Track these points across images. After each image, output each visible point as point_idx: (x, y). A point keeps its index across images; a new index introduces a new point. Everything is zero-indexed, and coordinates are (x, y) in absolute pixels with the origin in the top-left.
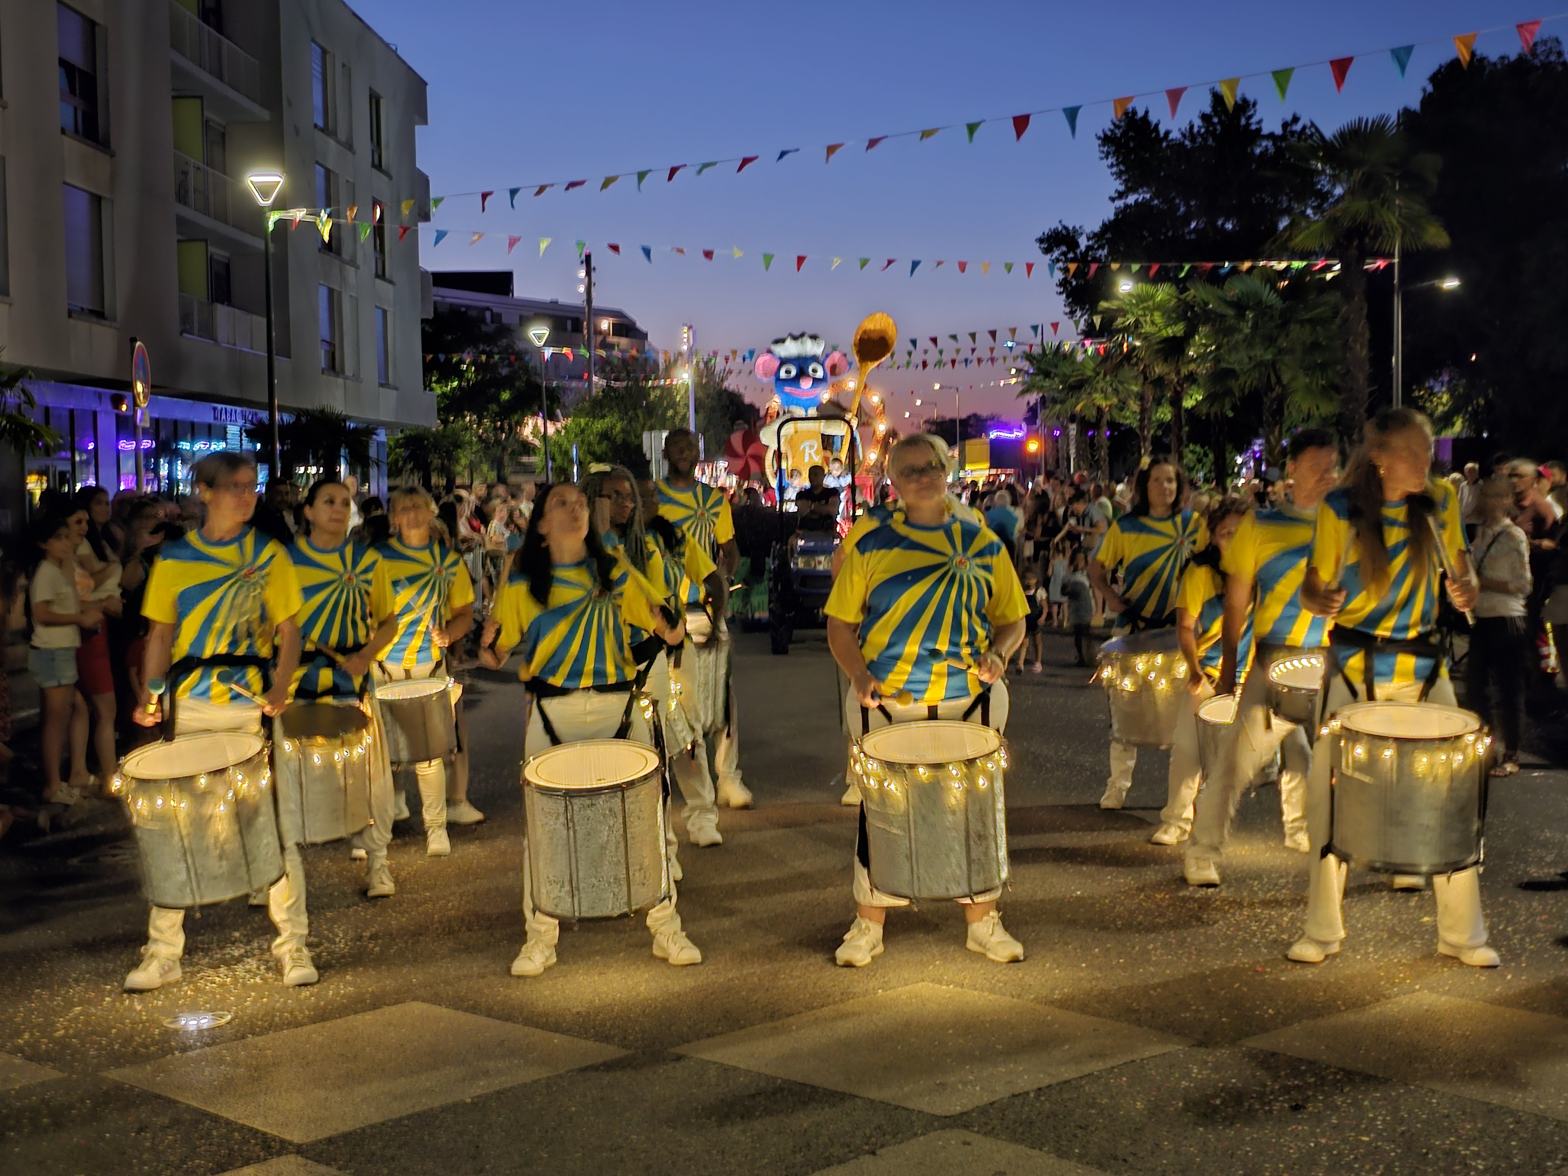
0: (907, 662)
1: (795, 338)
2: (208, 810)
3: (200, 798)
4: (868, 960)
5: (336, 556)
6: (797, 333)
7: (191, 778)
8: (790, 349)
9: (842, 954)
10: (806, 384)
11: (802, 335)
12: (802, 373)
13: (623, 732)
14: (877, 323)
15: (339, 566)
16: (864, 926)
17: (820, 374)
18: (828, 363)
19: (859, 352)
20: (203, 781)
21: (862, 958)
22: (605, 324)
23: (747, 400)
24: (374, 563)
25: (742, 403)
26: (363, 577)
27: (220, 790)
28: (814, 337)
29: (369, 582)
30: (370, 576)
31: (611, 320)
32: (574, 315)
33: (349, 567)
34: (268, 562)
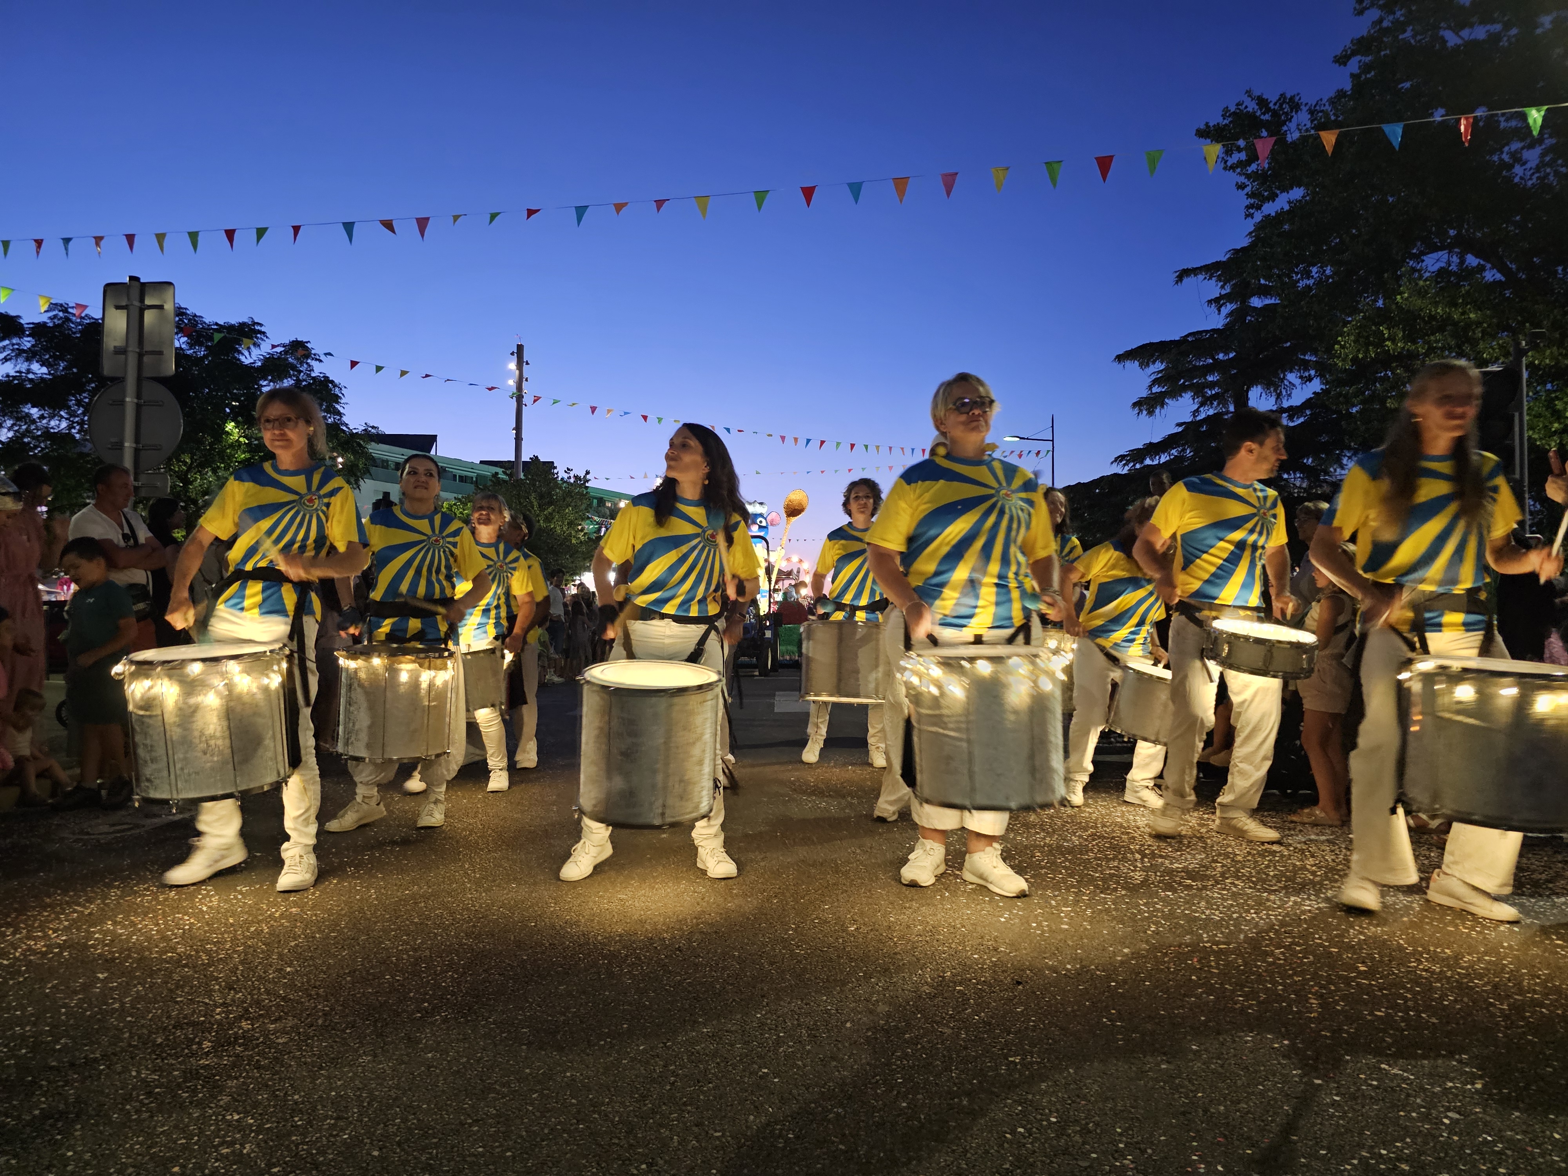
0: (954, 589)
4: (932, 880)
9: (908, 873)
13: (693, 657)
14: (797, 495)
16: (928, 848)
21: (926, 878)
24: (460, 529)
26: (451, 539)
29: (455, 545)
30: (457, 539)
33: (437, 532)
34: (333, 493)
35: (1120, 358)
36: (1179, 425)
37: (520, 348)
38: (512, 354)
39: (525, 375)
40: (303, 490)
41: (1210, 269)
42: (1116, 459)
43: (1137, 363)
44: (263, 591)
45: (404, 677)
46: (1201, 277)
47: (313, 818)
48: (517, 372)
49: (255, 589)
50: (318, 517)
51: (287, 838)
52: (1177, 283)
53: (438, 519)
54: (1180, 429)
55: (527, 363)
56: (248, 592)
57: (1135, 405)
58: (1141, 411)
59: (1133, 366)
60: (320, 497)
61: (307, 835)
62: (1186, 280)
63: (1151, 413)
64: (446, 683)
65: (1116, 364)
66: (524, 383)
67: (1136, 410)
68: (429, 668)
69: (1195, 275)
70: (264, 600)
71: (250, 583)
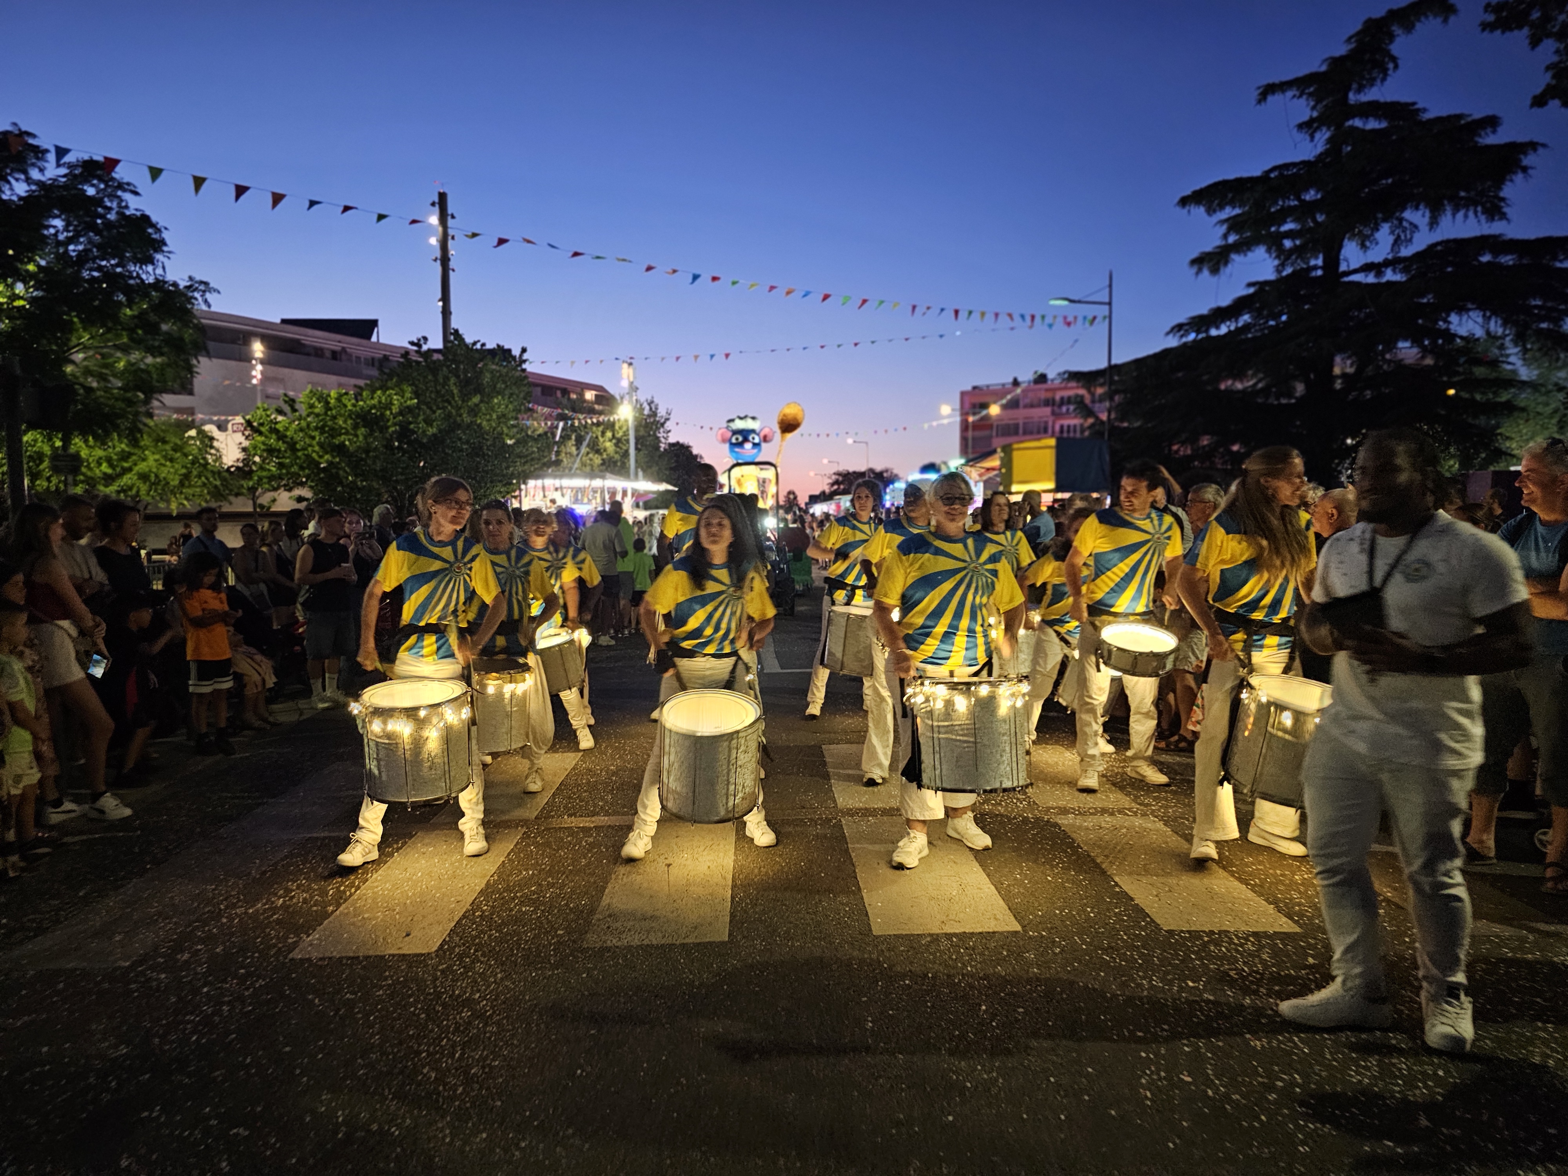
1: (741, 418)
2: (426, 733)
3: (421, 724)
4: (918, 862)
5: (504, 557)
6: (742, 415)
7: (416, 709)
8: (739, 425)
9: (897, 858)
10: (748, 446)
11: (746, 417)
12: (746, 440)
13: (729, 684)
14: (791, 411)
15: (506, 564)
16: (913, 834)
17: (757, 440)
18: (762, 434)
19: (781, 428)
20: (422, 713)
22: (589, 395)
23: (695, 451)
25: (691, 453)
27: (435, 720)
28: (753, 418)
31: (594, 393)
32: (564, 386)
33: (513, 563)
34: (473, 559)
35: (1184, 202)
36: (1250, 285)
37: (443, 197)
38: (433, 204)
39: (451, 232)
40: (452, 559)
41: (1300, 84)
42: (1172, 329)
43: (1202, 209)
44: (437, 641)
45: (491, 690)
46: (1290, 94)
47: (481, 800)
48: (440, 229)
49: (430, 640)
50: (465, 580)
51: (463, 815)
52: (1259, 102)
53: (513, 553)
54: (1251, 290)
55: (453, 217)
56: (425, 643)
57: (1194, 262)
58: (1200, 271)
59: (1199, 211)
60: (465, 564)
61: (478, 811)
62: (1270, 98)
63: (1215, 271)
64: (525, 693)
65: (1178, 209)
66: (450, 243)
67: (1195, 269)
68: (511, 682)
69: (1283, 91)
70: (439, 649)
71: (426, 636)
